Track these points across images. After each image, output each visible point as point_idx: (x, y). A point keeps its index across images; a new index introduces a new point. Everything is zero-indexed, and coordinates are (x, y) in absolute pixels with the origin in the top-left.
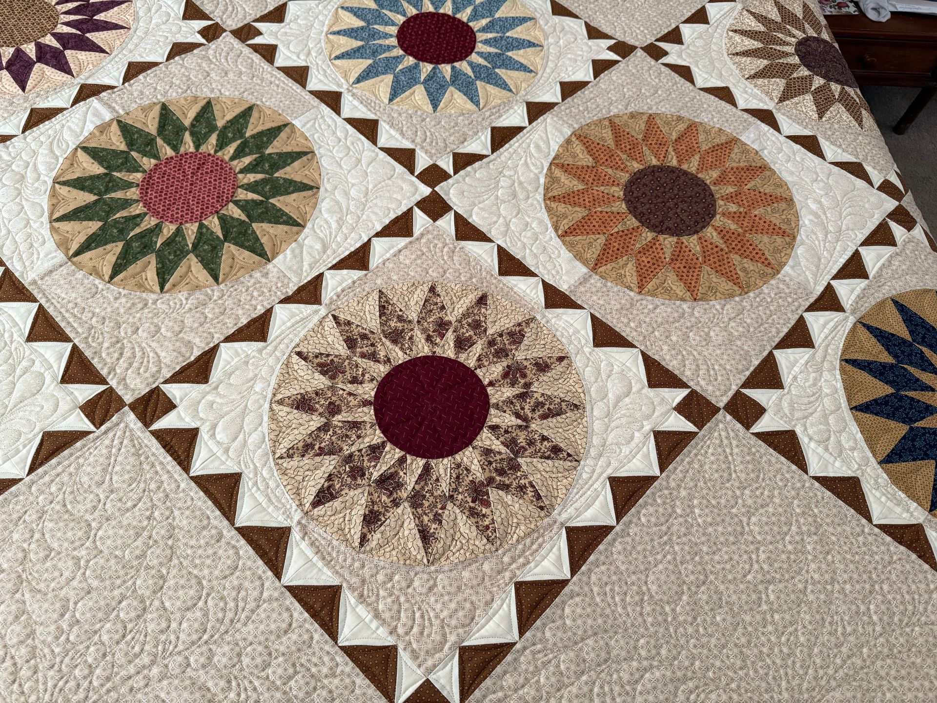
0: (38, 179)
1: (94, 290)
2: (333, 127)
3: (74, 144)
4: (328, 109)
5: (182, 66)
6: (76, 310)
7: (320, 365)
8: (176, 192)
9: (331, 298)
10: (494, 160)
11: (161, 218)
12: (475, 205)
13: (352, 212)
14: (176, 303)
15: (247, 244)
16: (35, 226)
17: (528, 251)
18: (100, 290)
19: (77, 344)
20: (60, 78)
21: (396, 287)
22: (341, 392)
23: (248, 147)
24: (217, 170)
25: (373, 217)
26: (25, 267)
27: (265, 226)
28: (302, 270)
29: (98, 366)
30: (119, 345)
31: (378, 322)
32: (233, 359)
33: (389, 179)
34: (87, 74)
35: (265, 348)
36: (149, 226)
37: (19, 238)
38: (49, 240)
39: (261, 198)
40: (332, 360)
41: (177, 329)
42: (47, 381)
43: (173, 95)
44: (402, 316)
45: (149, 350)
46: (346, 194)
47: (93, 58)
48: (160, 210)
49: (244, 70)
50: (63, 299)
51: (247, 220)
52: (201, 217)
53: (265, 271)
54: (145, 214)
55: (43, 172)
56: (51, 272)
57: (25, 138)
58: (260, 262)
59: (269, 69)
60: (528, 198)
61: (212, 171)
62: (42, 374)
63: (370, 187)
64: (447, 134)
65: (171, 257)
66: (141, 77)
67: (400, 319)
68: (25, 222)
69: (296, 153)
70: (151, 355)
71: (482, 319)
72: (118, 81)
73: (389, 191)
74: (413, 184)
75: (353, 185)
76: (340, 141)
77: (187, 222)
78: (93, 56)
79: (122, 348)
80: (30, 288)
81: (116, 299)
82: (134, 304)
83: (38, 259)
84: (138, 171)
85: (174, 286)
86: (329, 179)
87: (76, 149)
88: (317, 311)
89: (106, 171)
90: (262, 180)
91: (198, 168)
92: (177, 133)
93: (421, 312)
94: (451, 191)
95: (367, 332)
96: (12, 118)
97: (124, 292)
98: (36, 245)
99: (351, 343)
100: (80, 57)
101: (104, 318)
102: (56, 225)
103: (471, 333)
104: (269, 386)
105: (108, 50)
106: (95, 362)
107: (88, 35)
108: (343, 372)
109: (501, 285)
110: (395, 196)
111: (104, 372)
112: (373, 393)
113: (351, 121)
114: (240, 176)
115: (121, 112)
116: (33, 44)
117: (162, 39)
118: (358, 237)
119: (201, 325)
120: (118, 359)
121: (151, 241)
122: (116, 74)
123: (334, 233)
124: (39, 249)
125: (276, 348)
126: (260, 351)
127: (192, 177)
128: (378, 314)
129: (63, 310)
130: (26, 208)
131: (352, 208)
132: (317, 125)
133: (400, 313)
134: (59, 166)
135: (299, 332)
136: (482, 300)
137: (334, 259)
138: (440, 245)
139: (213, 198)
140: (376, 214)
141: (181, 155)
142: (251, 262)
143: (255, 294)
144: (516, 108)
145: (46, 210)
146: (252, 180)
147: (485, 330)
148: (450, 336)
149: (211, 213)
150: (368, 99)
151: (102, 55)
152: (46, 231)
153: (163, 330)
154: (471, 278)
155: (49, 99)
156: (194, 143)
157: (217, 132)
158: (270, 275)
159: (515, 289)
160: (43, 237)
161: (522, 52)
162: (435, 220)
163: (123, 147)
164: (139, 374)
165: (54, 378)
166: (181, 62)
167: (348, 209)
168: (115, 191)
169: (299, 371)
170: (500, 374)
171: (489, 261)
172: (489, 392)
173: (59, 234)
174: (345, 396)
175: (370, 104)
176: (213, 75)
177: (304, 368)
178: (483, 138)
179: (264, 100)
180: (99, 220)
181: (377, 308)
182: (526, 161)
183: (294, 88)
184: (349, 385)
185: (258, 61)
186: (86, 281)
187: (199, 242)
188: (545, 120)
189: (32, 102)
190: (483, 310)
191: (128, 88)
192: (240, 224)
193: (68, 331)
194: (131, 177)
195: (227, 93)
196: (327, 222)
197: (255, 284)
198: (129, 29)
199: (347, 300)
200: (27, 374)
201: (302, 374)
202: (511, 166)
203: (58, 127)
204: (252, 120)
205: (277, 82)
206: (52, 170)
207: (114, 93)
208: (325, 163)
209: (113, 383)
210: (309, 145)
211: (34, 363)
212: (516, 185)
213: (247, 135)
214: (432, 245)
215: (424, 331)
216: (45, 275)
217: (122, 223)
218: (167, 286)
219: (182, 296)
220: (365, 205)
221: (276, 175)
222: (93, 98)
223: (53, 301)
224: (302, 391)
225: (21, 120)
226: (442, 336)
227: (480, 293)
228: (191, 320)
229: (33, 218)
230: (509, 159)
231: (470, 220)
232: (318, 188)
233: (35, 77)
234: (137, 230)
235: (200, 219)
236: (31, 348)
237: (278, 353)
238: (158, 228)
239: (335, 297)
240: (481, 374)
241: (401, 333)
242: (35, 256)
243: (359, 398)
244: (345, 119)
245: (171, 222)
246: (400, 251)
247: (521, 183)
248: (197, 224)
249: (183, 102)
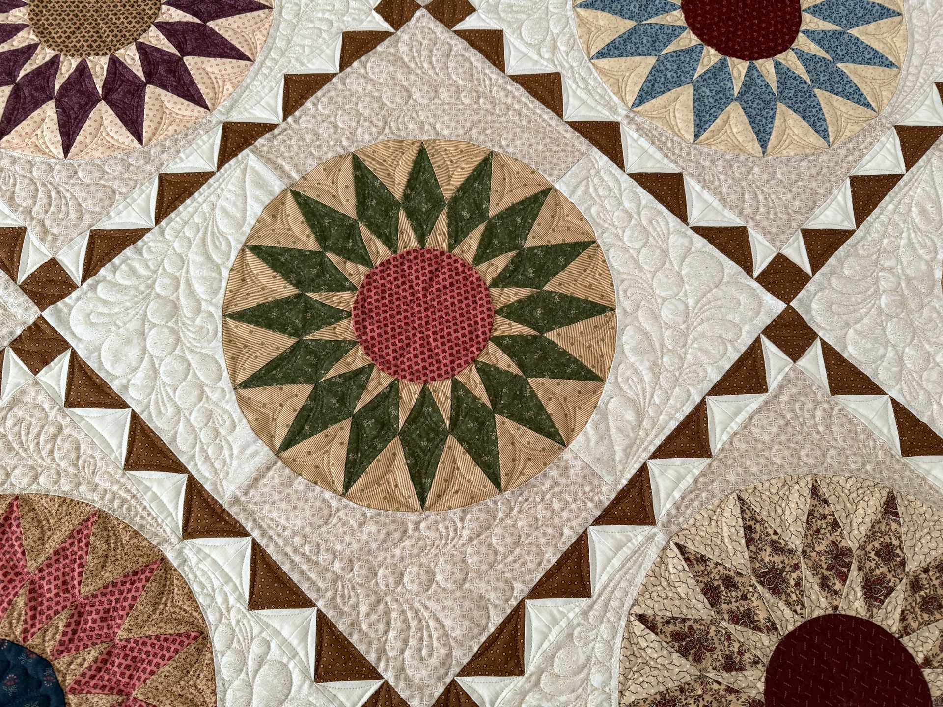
0: (198, 311)
1: (326, 511)
2: (616, 191)
3: (238, 241)
4: (605, 158)
5: (368, 80)
6: (307, 548)
7: (677, 637)
8: (407, 324)
9: (668, 514)
10: (863, 238)
11: (396, 372)
12: (849, 326)
13: (669, 350)
14: (447, 528)
15: (527, 416)
16: (215, 396)
17: (935, 406)
18: (334, 509)
19: (323, 610)
20: (188, 113)
21: (760, 488)
22: (715, 686)
23: (496, 237)
24: (458, 281)
25: (704, 358)
26: (216, 473)
27: (547, 381)
28: (614, 460)
29: (362, 648)
30: (381, 607)
31: (747, 557)
32: (550, 631)
33: (717, 286)
34: (227, 103)
35: (591, 607)
36: (380, 389)
37: (195, 418)
38: (240, 421)
39: (533, 332)
40: (690, 627)
41: (459, 576)
42: (297, 677)
43: (365, 138)
44: (777, 542)
45: (426, 614)
46: (655, 317)
47: (230, 71)
48: (390, 358)
49: (461, 83)
50: (285, 529)
51: (520, 373)
52: (453, 369)
53: (563, 464)
54: (371, 367)
55: (204, 296)
56: (256, 480)
57: (162, 233)
58: (551, 449)
59: (501, 81)
60: (922, 307)
61: (451, 284)
62: (285, 666)
63: (691, 304)
64: (789, 196)
65: (424, 444)
66: (308, 104)
67: (777, 548)
68: (197, 392)
69: (569, 244)
70: (432, 623)
71: (896, 542)
72: (276, 113)
73: (719, 308)
74: (753, 293)
75: (664, 300)
76: (631, 217)
77: (433, 379)
78: (227, 65)
79: (387, 613)
80: (233, 511)
81: (361, 525)
82: (388, 534)
83: (231, 455)
84: (343, 288)
85: (439, 496)
86: (625, 291)
87: (243, 250)
88: (651, 538)
89: (297, 291)
90: (529, 297)
91: (431, 279)
92: (386, 212)
93: (806, 535)
94: (814, 306)
95: (732, 574)
96: (135, 196)
97: (370, 513)
98: (222, 431)
99: (711, 593)
100: (209, 69)
101: (351, 561)
102: (245, 393)
103: (884, 569)
104: (611, 677)
105: (248, 54)
106: (354, 639)
107: (211, 24)
108: (712, 650)
109: (908, 473)
110: (729, 317)
111: (372, 658)
112: (761, 686)
113: (641, 179)
114: (494, 291)
115: (296, 176)
116: (133, 47)
117: (324, 27)
118: (684, 396)
119: (491, 566)
120: (386, 632)
121: (389, 415)
122: (269, 99)
123: (648, 390)
124: (230, 438)
125: (606, 607)
126: (585, 614)
127: (425, 295)
128: (743, 541)
129: (288, 550)
130: (194, 365)
131: (668, 343)
132: (591, 190)
133: (775, 538)
134: (224, 284)
135: (634, 577)
136: (890, 507)
137: (656, 436)
138: (809, 406)
139: (464, 335)
140: (707, 352)
141: (402, 256)
142: (539, 448)
143: (556, 506)
144: (883, 139)
145: (224, 367)
146: (513, 299)
147: (903, 563)
148: (855, 576)
149: (466, 362)
150: (660, 134)
151: (242, 63)
152: (231, 404)
153: (439, 578)
154: (864, 465)
155: (182, 155)
156: (415, 231)
157: (445, 210)
158: (572, 472)
159: (930, 479)
160: (231, 416)
161: (872, 27)
162: (795, 359)
163: (311, 244)
164: (422, 659)
165: (304, 672)
166: (362, 71)
167: (662, 345)
168: (319, 328)
169: (649, 650)
170: (937, 643)
171: (885, 431)
172: (927, 678)
173: (254, 411)
174: (721, 692)
175: (665, 143)
176: (417, 95)
177: (656, 645)
178: (840, 198)
179: (504, 143)
180: (306, 382)
181: (742, 531)
182: (909, 239)
183: (545, 117)
184: (726, 675)
185: (479, 65)
186: (310, 495)
187: (457, 415)
188: (929, 160)
189: (157, 162)
190: (894, 526)
191: (294, 126)
192: (511, 381)
193: (304, 587)
194: (336, 299)
195: (446, 132)
196: (636, 372)
197: (552, 487)
198: (270, 8)
199: (692, 516)
200: (265, 667)
201: (655, 656)
202: (888, 249)
203: (206, 208)
204: (494, 185)
205: (517, 106)
206: (216, 292)
207: (274, 137)
208: (615, 260)
209: (389, 677)
210: (587, 228)
211: (269, 647)
212: (903, 285)
213: (492, 213)
214: (797, 407)
215: (815, 568)
216: (250, 487)
217: (340, 385)
218: (430, 498)
219: (455, 515)
220: (686, 336)
221: (547, 288)
222: (246, 151)
223: (271, 533)
224: (662, 689)
225: (149, 197)
226: (843, 578)
227: (885, 494)
228: (476, 558)
229: (207, 382)
230: (883, 236)
231: (845, 356)
232: (612, 309)
233: (151, 114)
234: (366, 398)
235: (451, 373)
236: (259, 620)
237: (610, 615)
238: (393, 392)
239: (674, 511)
240: (910, 644)
241: (781, 573)
242: (226, 452)
243: (744, 697)
244: (631, 175)
245: (411, 380)
246: (751, 418)
247: (909, 280)
248: (449, 382)
249: (382, 150)
